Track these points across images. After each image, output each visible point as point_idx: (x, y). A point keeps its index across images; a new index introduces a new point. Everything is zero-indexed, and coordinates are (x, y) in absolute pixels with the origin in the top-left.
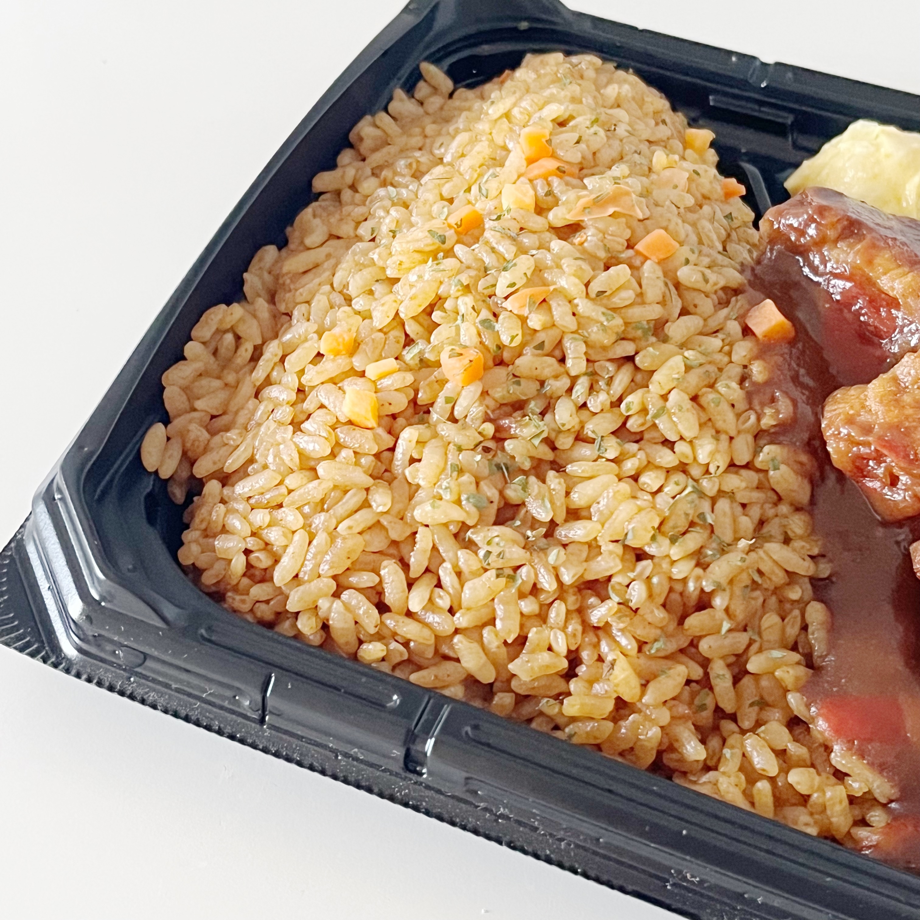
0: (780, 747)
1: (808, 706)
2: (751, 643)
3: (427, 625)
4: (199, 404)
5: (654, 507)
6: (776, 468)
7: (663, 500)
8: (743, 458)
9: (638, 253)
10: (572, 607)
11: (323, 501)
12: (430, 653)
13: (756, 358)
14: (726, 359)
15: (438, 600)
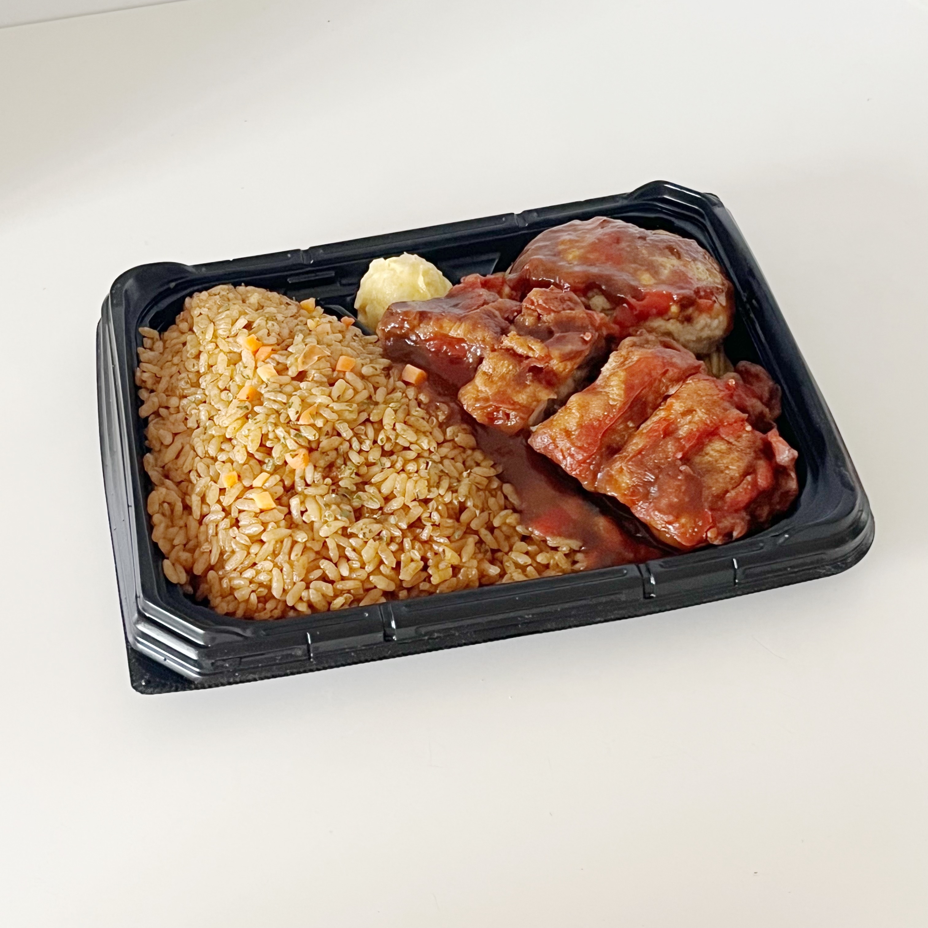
0: (525, 551)
1: (527, 529)
2: (489, 514)
3: (355, 579)
4: (176, 542)
5: (421, 477)
6: (457, 436)
7: (423, 472)
8: (441, 439)
9: (339, 371)
10: (412, 538)
11: (274, 551)
12: (361, 592)
13: (419, 393)
14: (407, 400)
15: (354, 566)
